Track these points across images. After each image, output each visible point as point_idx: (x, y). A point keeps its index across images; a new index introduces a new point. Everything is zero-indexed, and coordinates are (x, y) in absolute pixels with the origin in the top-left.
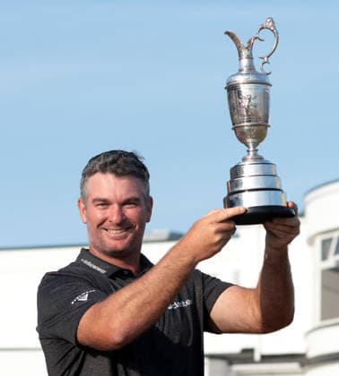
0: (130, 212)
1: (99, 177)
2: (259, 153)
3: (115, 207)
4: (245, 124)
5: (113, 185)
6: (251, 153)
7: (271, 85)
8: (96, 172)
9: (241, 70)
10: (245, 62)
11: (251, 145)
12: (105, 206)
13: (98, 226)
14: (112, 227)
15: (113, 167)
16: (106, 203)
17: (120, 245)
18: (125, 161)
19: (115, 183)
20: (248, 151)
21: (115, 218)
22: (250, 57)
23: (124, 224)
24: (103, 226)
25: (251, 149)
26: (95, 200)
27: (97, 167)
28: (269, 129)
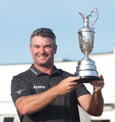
0: (47, 50)
1: (36, 37)
2: (89, 57)
3: (42, 48)
4: (84, 46)
5: (41, 40)
6: (86, 57)
7: (95, 33)
8: (35, 36)
9: (84, 27)
10: (86, 24)
11: (86, 54)
12: (38, 48)
13: (36, 55)
14: (40, 55)
15: (41, 33)
16: (38, 47)
17: (43, 62)
18: (45, 32)
19: (42, 39)
20: (85, 56)
21: (42, 52)
22: (88, 22)
23: (45, 54)
24: (37, 55)
25: (86, 55)
26: (34, 46)
27: (35, 34)
28: (93, 48)
